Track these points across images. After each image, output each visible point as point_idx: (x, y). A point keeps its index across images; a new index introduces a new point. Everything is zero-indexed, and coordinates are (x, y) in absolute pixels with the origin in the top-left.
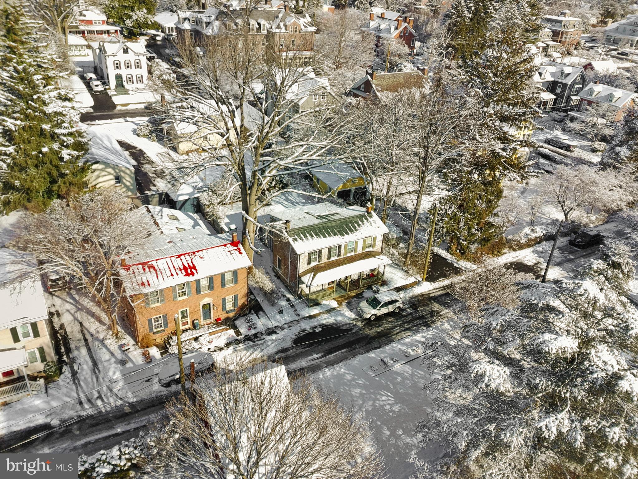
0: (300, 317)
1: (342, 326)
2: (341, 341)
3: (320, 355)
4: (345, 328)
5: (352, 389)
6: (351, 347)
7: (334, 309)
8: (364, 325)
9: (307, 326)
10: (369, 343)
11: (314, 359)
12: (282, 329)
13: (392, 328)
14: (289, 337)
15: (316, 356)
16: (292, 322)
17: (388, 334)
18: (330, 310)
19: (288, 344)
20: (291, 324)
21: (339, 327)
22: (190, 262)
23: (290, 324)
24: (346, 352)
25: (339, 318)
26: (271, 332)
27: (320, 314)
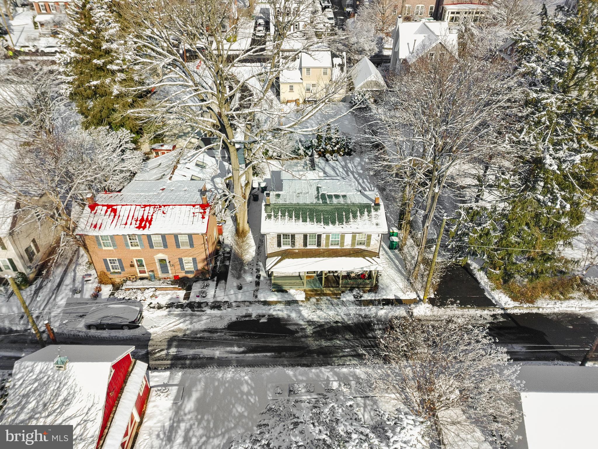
0: (256, 300)
1: (290, 325)
2: (275, 343)
3: (242, 349)
4: (292, 328)
5: (236, 405)
6: (279, 353)
7: (296, 302)
8: (314, 332)
9: (255, 311)
10: (301, 356)
11: (232, 352)
12: (230, 306)
13: (341, 348)
14: (229, 318)
15: (236, 349)
16: (244, 302)
17: (331, 353)
18: (291, 303)
19: (221, 325)
20: (242, 305)
21: (286, 324)
22: (150, 215)
23: (239, 304)
24: (270, 357)
25: (294, 315)
26: (217, 306)
27: (276, 303)
